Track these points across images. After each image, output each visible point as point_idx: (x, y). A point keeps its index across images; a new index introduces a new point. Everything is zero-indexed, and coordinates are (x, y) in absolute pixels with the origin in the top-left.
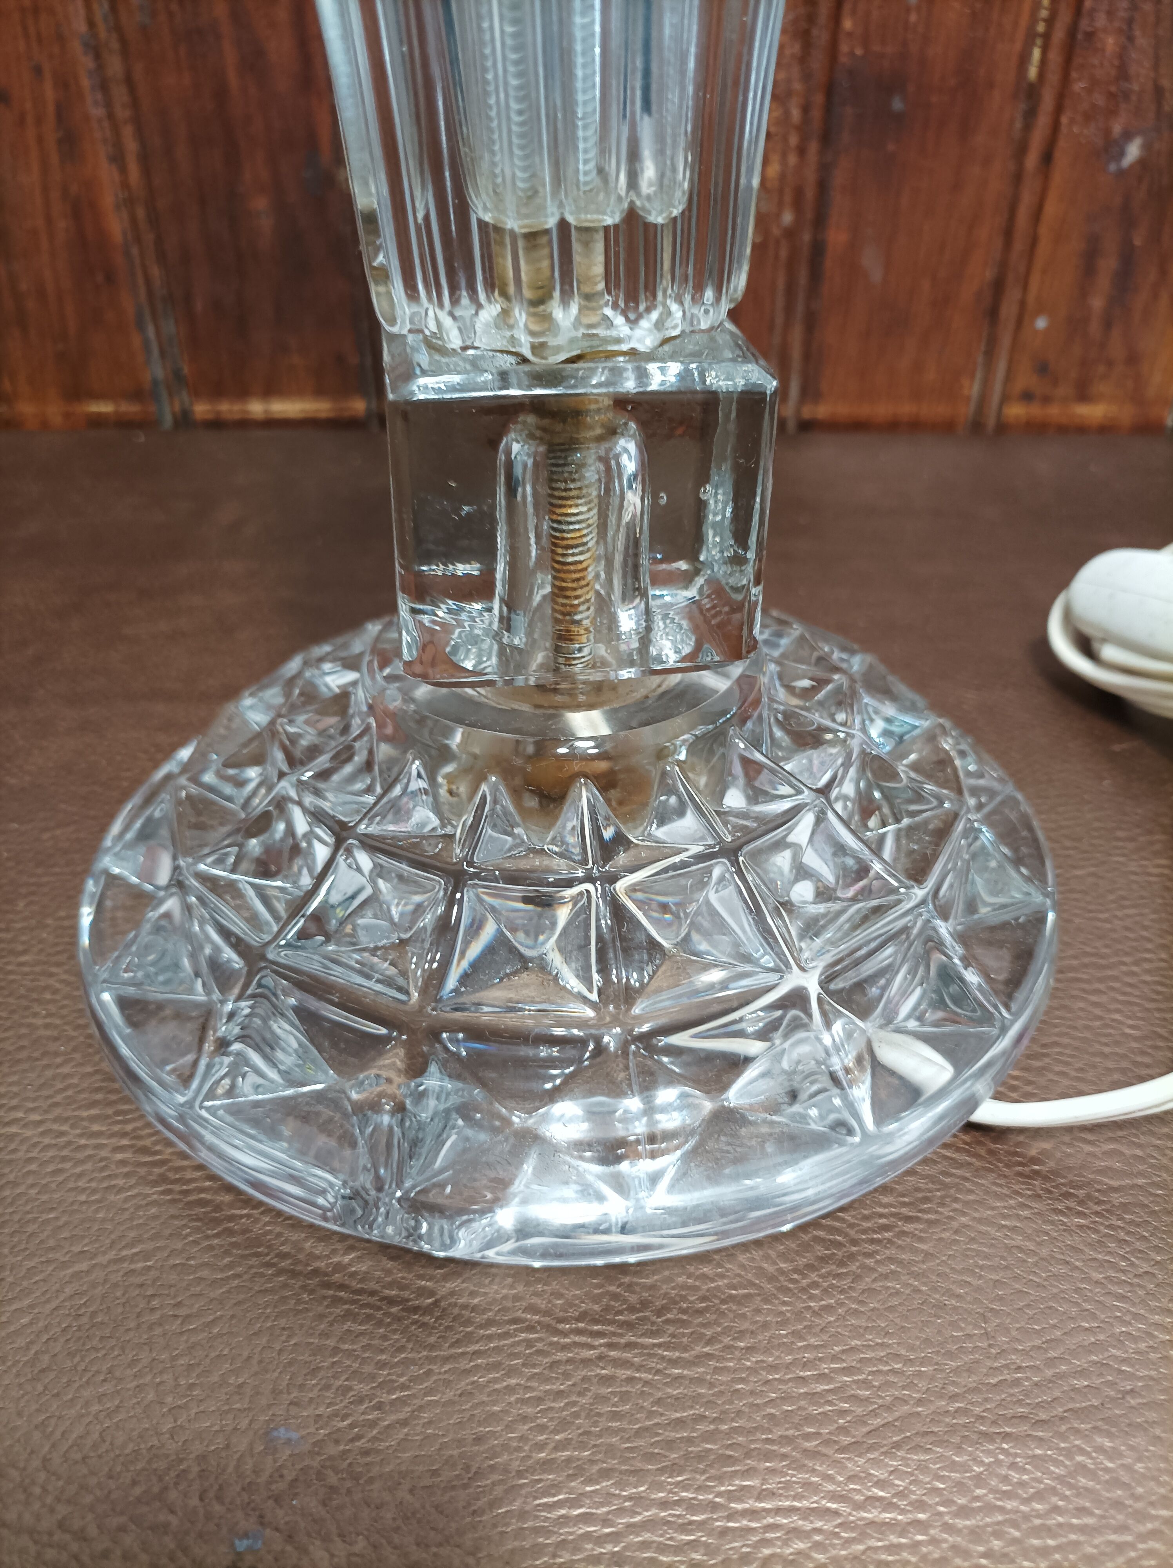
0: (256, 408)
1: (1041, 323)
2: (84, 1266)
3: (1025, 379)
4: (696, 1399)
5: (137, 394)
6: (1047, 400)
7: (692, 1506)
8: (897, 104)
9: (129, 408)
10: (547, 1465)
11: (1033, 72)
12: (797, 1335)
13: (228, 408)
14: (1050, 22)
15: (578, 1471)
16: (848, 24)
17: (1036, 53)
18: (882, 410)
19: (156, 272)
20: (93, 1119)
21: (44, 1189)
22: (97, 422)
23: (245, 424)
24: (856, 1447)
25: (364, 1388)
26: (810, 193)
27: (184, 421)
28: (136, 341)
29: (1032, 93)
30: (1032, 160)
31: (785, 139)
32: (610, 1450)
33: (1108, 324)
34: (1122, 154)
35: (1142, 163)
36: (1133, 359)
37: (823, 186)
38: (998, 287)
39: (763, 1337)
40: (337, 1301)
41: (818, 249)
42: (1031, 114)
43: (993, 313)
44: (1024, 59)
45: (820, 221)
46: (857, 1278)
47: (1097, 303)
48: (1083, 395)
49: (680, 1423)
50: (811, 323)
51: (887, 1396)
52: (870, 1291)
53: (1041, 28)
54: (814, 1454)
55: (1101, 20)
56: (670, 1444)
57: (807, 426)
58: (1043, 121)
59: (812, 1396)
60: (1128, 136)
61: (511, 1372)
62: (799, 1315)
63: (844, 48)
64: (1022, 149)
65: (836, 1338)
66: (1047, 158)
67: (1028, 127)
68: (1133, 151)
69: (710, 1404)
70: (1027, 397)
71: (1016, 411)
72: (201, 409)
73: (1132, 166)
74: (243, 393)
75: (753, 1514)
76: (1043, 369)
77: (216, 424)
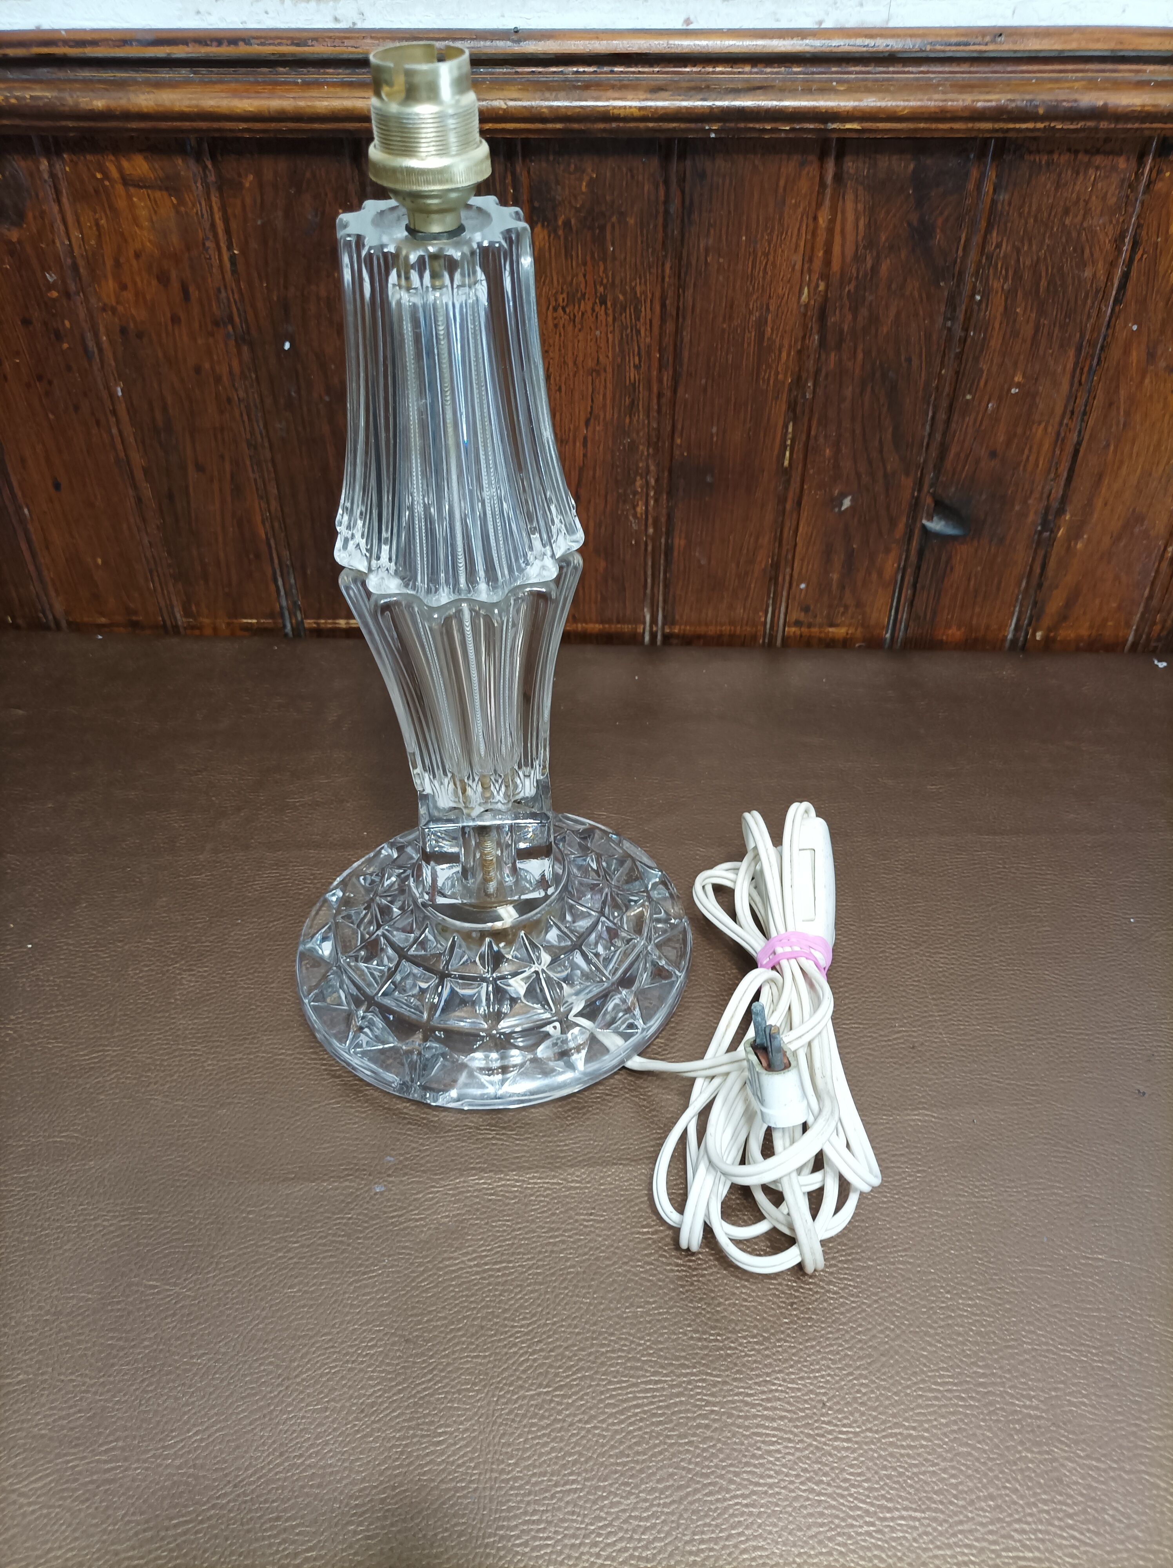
0: (341, 623)
1: (803, 586)
2: (316, 1106)
3: (797, 615)
4: (523, 1151)
5: (272, 615)
6: (810, 626)
7: (517, 1181)
8: (709, 479)
9: (267, 622)
10: (473, 1169)
11: (786, 463)
12: (560, 1132)
13: (324, 622)
14: (793, 440)
15: (483, 1170)
16: (678, 441)
17: (788, 454)
18: (712, 630)
19: (286, 553)
20: (312, 1053)
21: (298, 1079)
22: (247, 628)
23: (334, 631)
24: (572, 1166)
25: (414, 1145)
26: (663, 520)
27: (298, 631)
28: (272, 587)
29: (787, 472)
30: (790, 505)
31: (647, 495)
32: (493, 1165)
33: (842, 587)
34: (841, 504)
35: (852, 508)
36: (859, 605)
37: (669, 517)
38: (776, 566)
39: (549, 1133)
40: (405, 1118)
41: (669, 550)
42: (788, 481)
43: (774, 579)
44: (781, 457)
45: (669, 534)
46: (584, 1114)
47: (835, 576)
48: (832, 622)
49: (517, 1158)
50: (666, 586)
51: (586, 1151)
52: (588, 1119)
53: (789, 442)
54: (559, 1167)
55: (821, 440)
56: (513, 1163)
57: (669, 639)
58: (795, 485)
59: (562, 1151)
60: (843, 496)
61: (463, 1141)
62: (562, 1126)
63: (677, 452)
64: (782, 500)
65: (573, 1133)
66: (799, 504)
67: (786, 489)
68: (847, 503)
69: (527, 1152)
70: (798, 623)
71: (794, 631)
72: (309, 623)
73: (846, 509)
74: (334, 615)
75: (536, 1183)
76: (806, 609)
77: (319, 633)
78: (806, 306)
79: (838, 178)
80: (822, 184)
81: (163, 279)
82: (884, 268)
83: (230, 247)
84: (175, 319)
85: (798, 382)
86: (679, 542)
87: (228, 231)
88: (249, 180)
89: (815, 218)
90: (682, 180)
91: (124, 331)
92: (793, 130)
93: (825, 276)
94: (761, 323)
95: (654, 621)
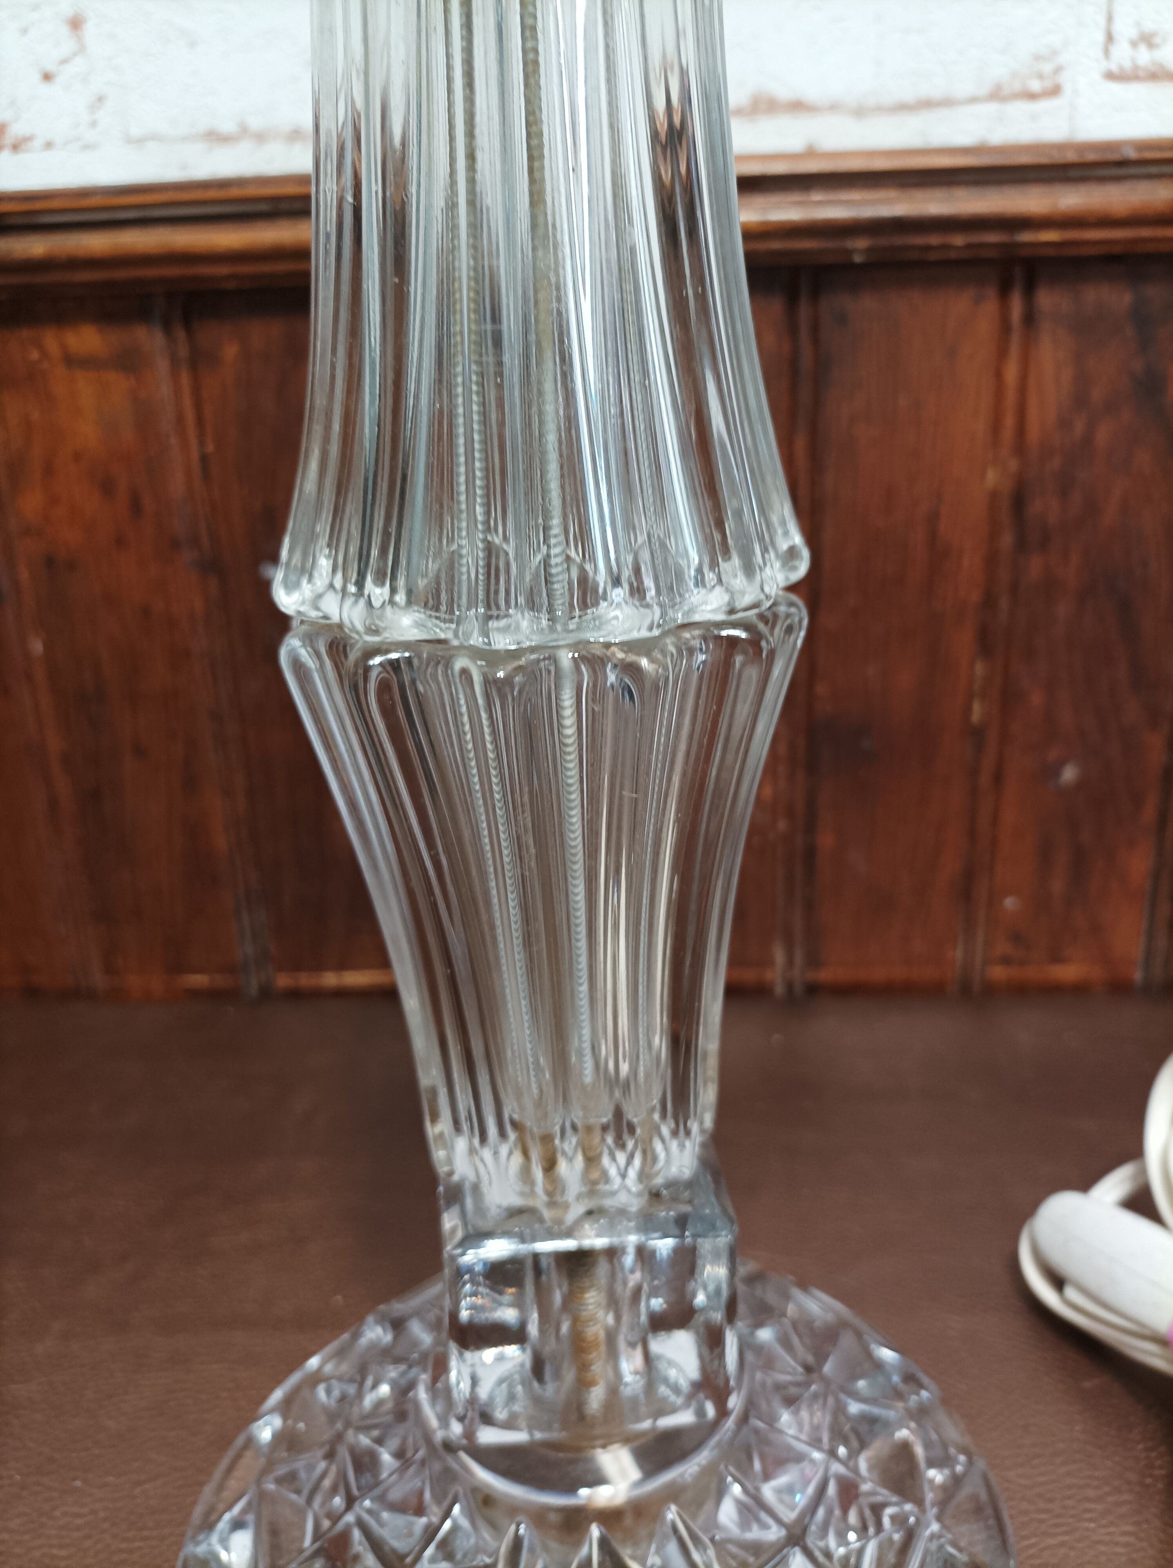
0: (330, 979)
1: (1011, 902)
3: (1003, 947)
5: (230, 969)
6: (1023, 963)
9: (221, 981)
11: (976, 718)
13: (305, 980)
14: (984, 684)
16: (820, 690)
17: (976, 704)
18: (878, 974)
19: (253, 874)
22: (193, 992)
23: (318, 994)
26: (800, 809)
27: (267, 993)
28: (233, 929)
29: (978, 733)
30: (985, 779)
33: (1069, 903)
34: (1060, 775)
35: (1078, 781)
36: (1094, 929)
37: (811, 805)
38: (969, 875)
41: (811, 851)
42: (981, 746)
43: (967, 895)
44: (968, 710)
45: (811, 827)
47: (1058, 887)
48: (1056, 958)
53: (978, 688)
55: (1026, 681)
57: (813, 990)
58: (990, 753)
60: (1063, 763)
63: (819, 706)
64: (975, 773)
66: (998, 778)
67: (978, 757)
68: (1069, 774)
70: (1006, 961)
71: (998, 973)
72: (283, 981)
73: (1069, 783)
74: (319, 967)
76: (1017, 938)
77: (295, 995)
78: (994, 495)
79: (1030, 318)
80: (1005, 327)
81: (107, 487)
82: (1103, 434)
83: (202, 443)
84: (120, 542)
85: (989, 601)
86: (826, 840)
87: (200, 421)
88: (230, 351)
89: (999, 375)
90: (815, 328)
91: (50, 562)
92: (969, 246)
93: (1020, 447)
94: (933, 518)
95: (790, 962)
